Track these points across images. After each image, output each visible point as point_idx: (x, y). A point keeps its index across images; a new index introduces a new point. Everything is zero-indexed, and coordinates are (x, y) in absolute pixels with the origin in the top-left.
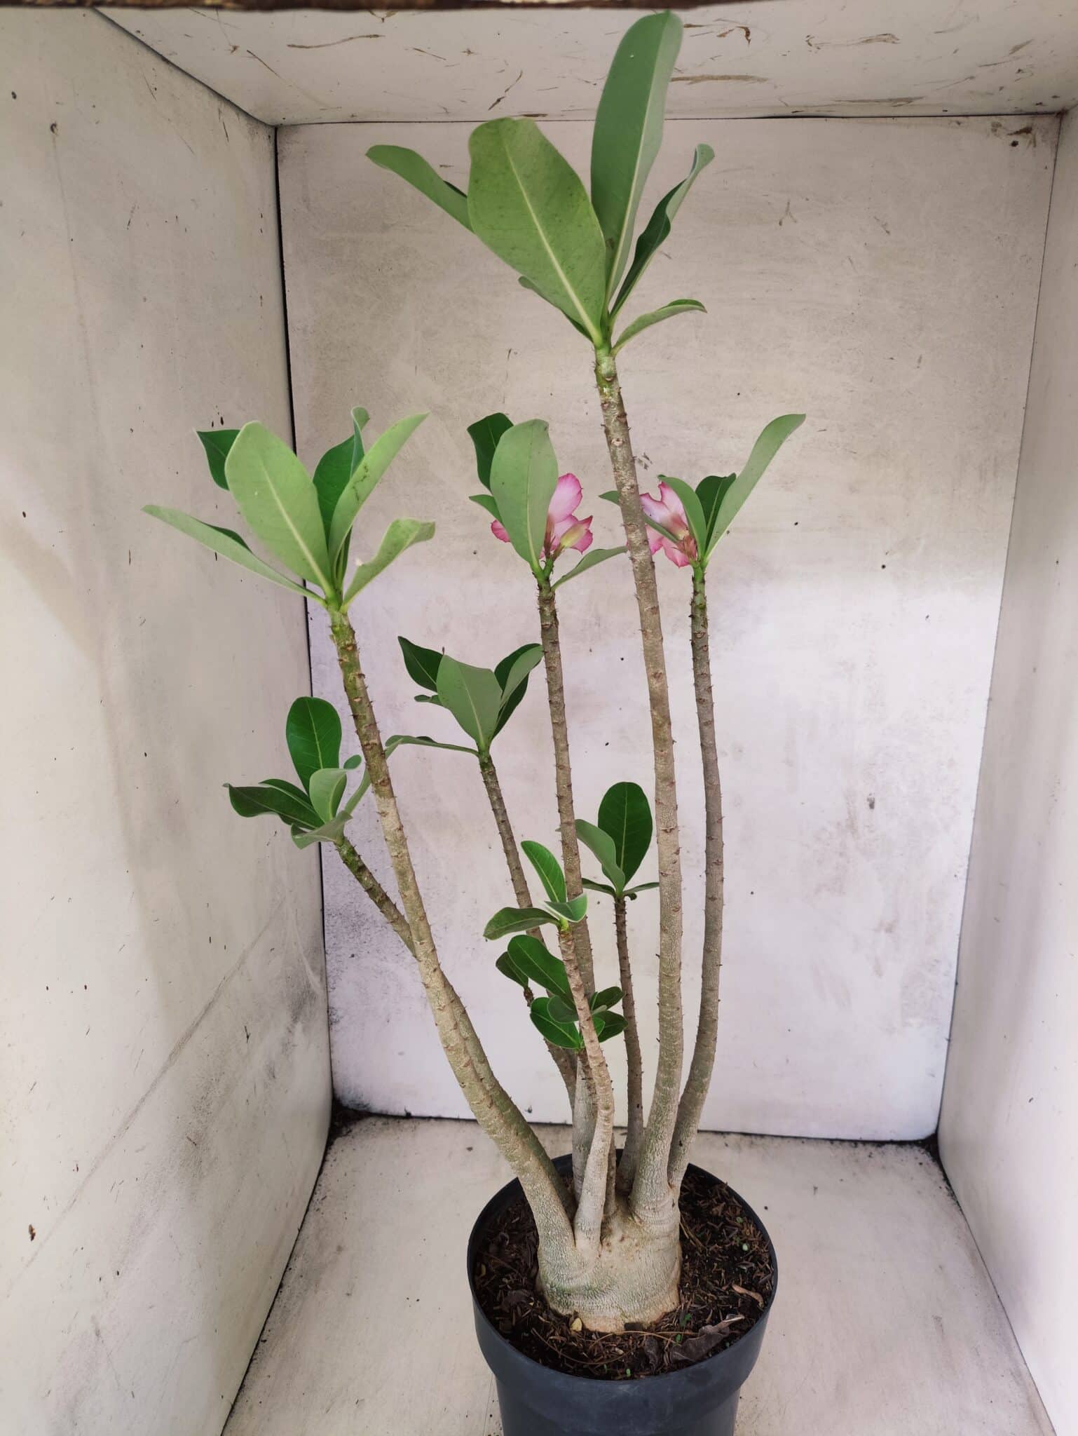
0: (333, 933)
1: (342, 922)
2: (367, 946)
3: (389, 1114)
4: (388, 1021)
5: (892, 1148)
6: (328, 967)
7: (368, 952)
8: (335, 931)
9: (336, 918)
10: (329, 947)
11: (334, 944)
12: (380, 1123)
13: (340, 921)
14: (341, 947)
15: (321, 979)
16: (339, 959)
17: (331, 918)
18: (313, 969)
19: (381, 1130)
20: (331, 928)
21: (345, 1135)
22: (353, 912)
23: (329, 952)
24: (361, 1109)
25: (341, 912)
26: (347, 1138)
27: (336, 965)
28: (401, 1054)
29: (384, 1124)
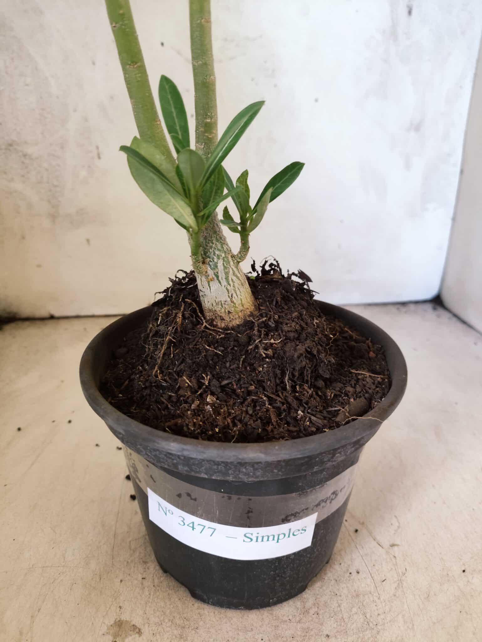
4: (23, 238)
5: (412, 307)
28: (39, 266)
29: (31, 323)
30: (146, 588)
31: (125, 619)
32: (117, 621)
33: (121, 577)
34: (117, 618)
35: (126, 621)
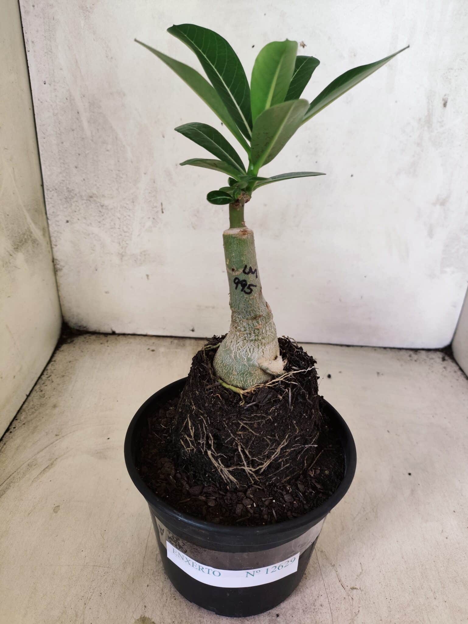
0: (51, 203)
1: (58, 196)
2: (78, 215)
3: (101, 332)
4: (96, 270)
5: (423, 354)
6: (50, 229)
7: (78, 219)
8: (53, 202)
9: (53, 192)
10: (50, 214)
11: (53, 212)
12: (93, 337)
13: (56, 194)
14: (58, 215)
15: (44, 235)
16: (57, 223)
17: (49, 192)
18: (36, 223)
19: (94, 340)
20: (49, 200)
21: (69, 343)
22: (65, 188)
23: (49, 218)
24: (82, 329)
25: (56, 187)
26: (71, 344)
27: (56, 229)
29: (96, 337)
30: (164, 594)
31: (148, 617)
32: (142, 617)
33: (148, 583)
34: (142, 615)
35: (148, 618)
